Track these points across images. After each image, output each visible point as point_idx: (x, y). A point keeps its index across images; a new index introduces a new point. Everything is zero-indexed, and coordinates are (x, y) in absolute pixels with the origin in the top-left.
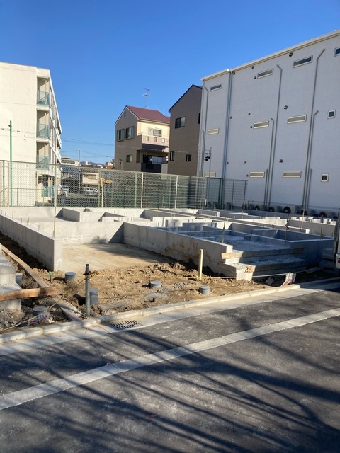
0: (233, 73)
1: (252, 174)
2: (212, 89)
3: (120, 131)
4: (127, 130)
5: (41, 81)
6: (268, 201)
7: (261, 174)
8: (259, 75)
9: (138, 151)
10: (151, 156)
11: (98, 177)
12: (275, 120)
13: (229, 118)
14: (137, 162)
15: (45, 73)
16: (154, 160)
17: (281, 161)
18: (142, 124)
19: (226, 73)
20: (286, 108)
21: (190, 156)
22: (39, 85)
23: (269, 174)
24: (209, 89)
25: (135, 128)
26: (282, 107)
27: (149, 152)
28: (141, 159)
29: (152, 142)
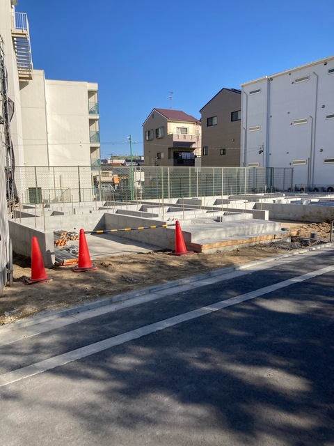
0: (271, 79)
1: (294, 163)
2: (251, 93)
3: (149, 132)
4: (157, 130)
5: (91, 93)
6: (311, 183)
7: (304, 162)
8: (297, 81)
9: (170, 149)
10: (181, 152)
11: (110, 175)
12: (314, 117)
13: (269, 117)
14: (169, 158)
15: (94, 86)
16: (184, 155)
17: (322, 151)
18: (172, 124)
19: (265, 79)
20: (324, 107)
21: (224, 150)
22: (89, 97)
23: (311, 162)
24: (248, 93)
25: (165, 128)
26: (320, 106)
27: (179, 148)
28: (172, 155)
29: (181, 140)
